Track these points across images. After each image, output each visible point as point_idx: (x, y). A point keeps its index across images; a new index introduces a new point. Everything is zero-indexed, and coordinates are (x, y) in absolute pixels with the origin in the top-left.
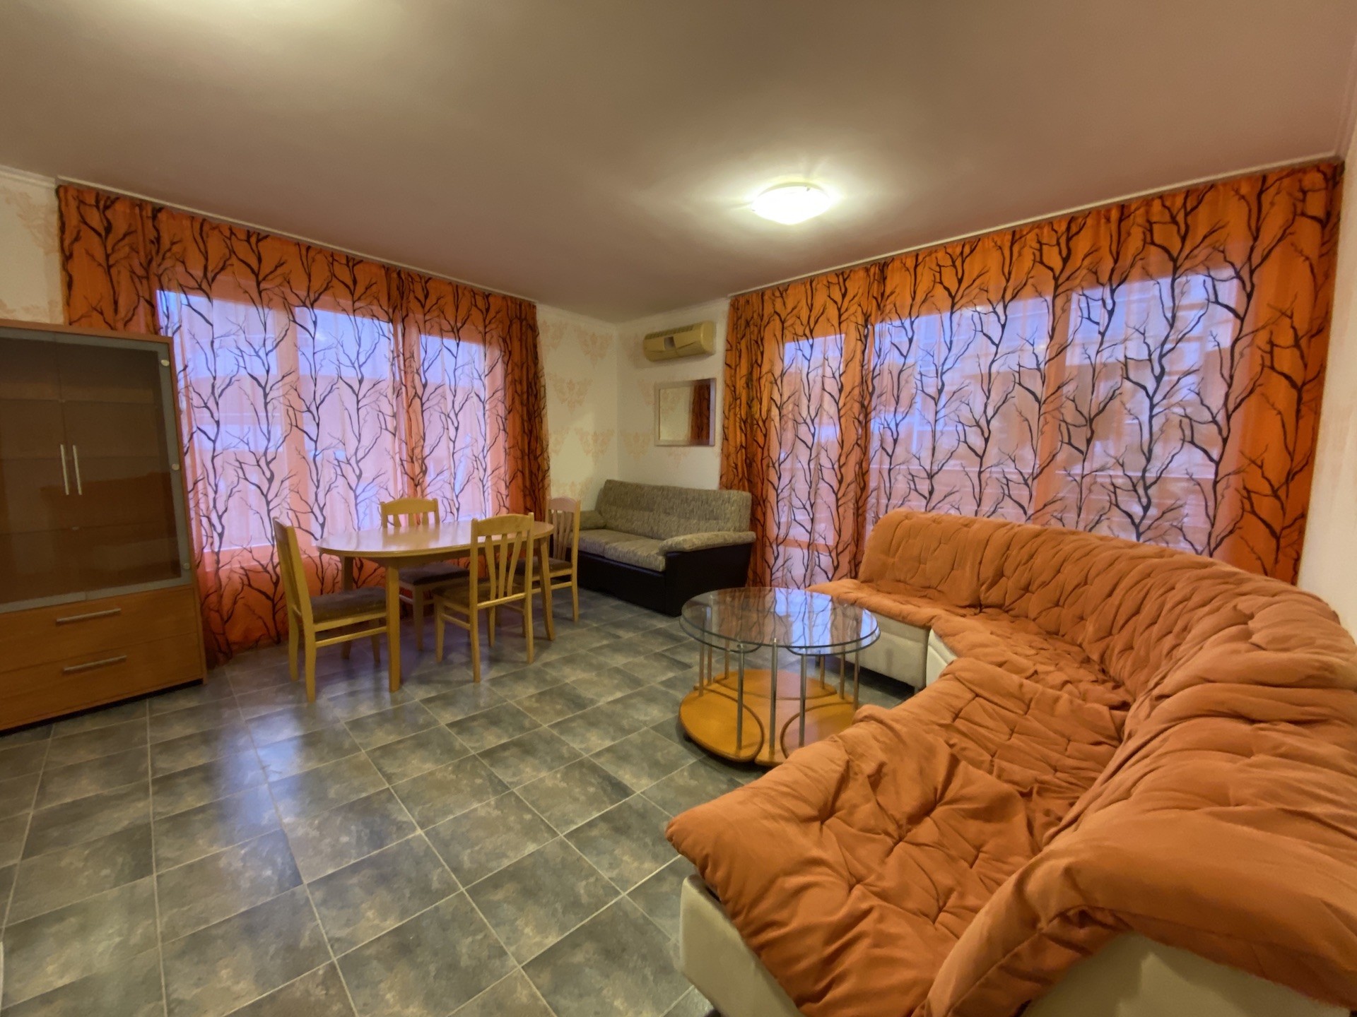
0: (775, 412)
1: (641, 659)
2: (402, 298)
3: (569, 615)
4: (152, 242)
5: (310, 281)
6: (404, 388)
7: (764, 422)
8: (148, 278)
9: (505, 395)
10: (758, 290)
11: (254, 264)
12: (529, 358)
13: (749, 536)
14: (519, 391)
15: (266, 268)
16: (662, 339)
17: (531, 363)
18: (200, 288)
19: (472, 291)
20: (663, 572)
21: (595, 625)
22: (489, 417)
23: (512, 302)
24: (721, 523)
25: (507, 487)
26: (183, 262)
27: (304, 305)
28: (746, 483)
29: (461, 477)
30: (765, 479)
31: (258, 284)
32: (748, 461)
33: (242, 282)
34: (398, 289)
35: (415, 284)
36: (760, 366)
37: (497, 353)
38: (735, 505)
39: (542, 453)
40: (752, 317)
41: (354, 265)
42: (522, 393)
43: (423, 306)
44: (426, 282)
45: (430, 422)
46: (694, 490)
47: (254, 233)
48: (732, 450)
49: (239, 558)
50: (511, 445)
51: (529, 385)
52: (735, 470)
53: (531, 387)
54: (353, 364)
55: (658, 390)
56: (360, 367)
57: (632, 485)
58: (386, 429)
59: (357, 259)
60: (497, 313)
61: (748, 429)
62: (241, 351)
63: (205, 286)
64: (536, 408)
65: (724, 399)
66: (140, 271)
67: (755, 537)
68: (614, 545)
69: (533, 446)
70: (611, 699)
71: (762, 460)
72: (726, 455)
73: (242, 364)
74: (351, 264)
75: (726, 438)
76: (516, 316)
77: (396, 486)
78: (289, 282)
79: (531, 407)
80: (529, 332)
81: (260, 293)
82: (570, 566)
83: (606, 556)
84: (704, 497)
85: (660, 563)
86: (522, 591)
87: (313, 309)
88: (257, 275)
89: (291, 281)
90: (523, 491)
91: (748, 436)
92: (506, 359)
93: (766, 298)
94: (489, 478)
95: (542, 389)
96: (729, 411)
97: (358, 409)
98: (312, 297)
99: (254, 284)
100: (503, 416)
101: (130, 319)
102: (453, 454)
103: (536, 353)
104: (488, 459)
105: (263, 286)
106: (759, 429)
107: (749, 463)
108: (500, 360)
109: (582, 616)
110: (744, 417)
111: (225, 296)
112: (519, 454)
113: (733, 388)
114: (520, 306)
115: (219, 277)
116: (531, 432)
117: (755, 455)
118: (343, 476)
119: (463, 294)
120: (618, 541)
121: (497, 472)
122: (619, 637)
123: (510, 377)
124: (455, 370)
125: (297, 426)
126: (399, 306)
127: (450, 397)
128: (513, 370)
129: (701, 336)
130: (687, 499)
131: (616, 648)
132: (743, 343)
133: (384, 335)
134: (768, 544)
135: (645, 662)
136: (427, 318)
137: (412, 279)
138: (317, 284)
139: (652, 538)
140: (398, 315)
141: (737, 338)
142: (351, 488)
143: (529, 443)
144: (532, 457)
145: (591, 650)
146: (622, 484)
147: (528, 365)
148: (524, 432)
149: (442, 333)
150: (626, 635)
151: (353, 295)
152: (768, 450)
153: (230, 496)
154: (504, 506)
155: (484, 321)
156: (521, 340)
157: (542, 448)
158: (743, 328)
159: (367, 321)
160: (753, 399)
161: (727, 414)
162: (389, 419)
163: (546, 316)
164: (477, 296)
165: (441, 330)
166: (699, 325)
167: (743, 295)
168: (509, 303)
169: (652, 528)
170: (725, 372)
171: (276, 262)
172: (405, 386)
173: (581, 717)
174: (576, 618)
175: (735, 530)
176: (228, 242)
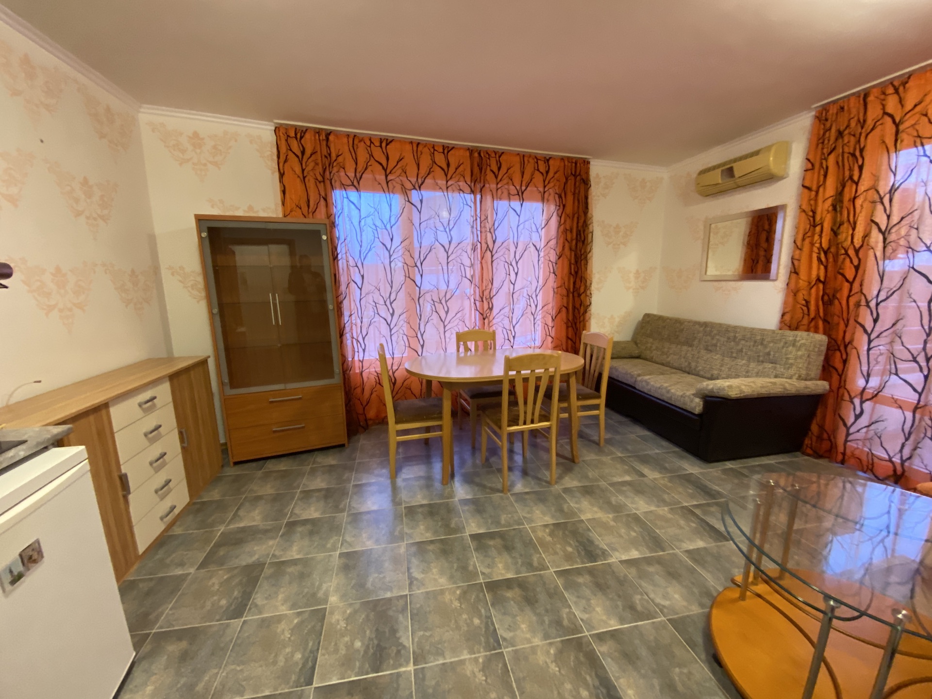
0: (876, 238)
1: (664, 511)
2: (481, 172)
3: (596, 438)
4: (326, 157)
5: (419, 170)
6: (479, 245)
7: (857, 251)
8: (324, 181)
9: (557, 243)
10: (858, 92)
11: (384, 163)
12: (581, 207)
13: (821, 386)
14: (569, 238)
15: (392, 163)
16: (719, 171)
17: (582, 214)
18: (353, 185)
19: (536, 158)
20: (700, 415)
21: (620, 455)
22: (543, 263)
23: (569, 162)
24: (780, 369)
25: (553, 320)
26: (344, 168)
27: (415, 188)
28: (821, 323)
29: (518, 313)
30: (850, 319)
31: (386, 176)
32: (826, 298)
33: (378, 177)
34: (478, 166)
35: (491, 159)
36: (857, 184)
37: (553, 208)
38: (803, 349)
39: (585, 291)
40: (848, 126)
41: (448, 152)
42: (572, 240)
43: (496, 177)
44: (500, 157)
45: (497, 269)
46: (745, 329)
47: (384, 139)
48: (802, 284)
49: (374, 365)
50: (559, 285)
51: (579, 233)
52: (805, 308)
53: (580, 235)
54: (445, 229)
55: (708, 227)
56: (450, 230)
57: (670, 319)
58: (466, 277)
59: (451, 146)
60: (555, 173)
61: (831, 260)
62: (376, 226)
63: (355, 183)
64: (582, 253)
65: (797, 227)
66: (320, 178)
67: (828, 387)
68: (647, 377)
69: (577, 286)
70: (624, 557)
71: (849, 296)
72: (792, 291)
73: (376, 236)
74: (446, 151)
75: (794, 271)
76: (572, 173)
77: (470, 320)
78: (405, 173)
79: (578, 252)
80: (582, 186)
81: (387, 183)
82: (599, 397)
83: (637, 387)
84: (758, 337)
85: (697, 406)
86: (548, 420)
87: (420, 190)
88: (386, 171)
89: (407, 172)
90: (566, 323)
91: (830, 269)
92: (560, 212)
93: (871, 98)
94: (540, 312)
95: (590, 235)
96: (804, 239)
97: (448, 263)
98: (420, 181)
99: (383, 177)
100: (554, 261)
101: (315, 211)
102: (513, 293)
103: (587, 204)
104: (540, 298)
105: (390, 178)
106: (848, 260)
107: (828, 299)
108: (555, 214)
109: (608, 441)
110: (825, 245)
111: (368, 189)
112: (565, 292)
113: (811, 214)
114: (576, 164)
115: (364, 176)
116: (576, 273)
117: (836, 291)
118: (436, 312)
119: (529, 161)
120: (650, 374)
121: (546, 308)
122: (643, 475)
123: (562, 227)
124: (518, 226)
125: (409, 277)
126: (478, 180)
127: (512, 249)
128: (565, 221)
129: (771, 161)
130: (735, 337)
131: (639, 489)
132: (832, 159)
133: (467, 205)
134: (847, 397)
135: (670, 516)
136: (499, 186)
137: (489, 155)
138: (423, 171)
139: (689, 373)
140: (478, 186)
141: (823, 154)
142: (442, 320)
143: (574, 283)
144: (576, 294)
145: (613, 485)
146: (660, 318)
147: (579, 215)
148: (571, 273)
149: (509, 197)
150: (652, 474)
151: (446, 176)
152: (861, 285)
153: (370, 325)
154: (550, 336)
155: (544, 181)
156: (574, 194)
157: (586, 286)
158: (833, 139)
159: (456, 194)
160: (841, 224)
161: (799, 243)
162: (468, 269)
163: (598, 169)
164: (539, 162)
165: (509, 194)
166: (768, 148)
167: (834, 102)
168: (566, 163)
169: (690, 363)
170: (800, 196)
171: (397, 158)
172: (480, 243)
173: (591, 572)
174: (602, 443)
175: (800, 378)
176: (369, 148)
